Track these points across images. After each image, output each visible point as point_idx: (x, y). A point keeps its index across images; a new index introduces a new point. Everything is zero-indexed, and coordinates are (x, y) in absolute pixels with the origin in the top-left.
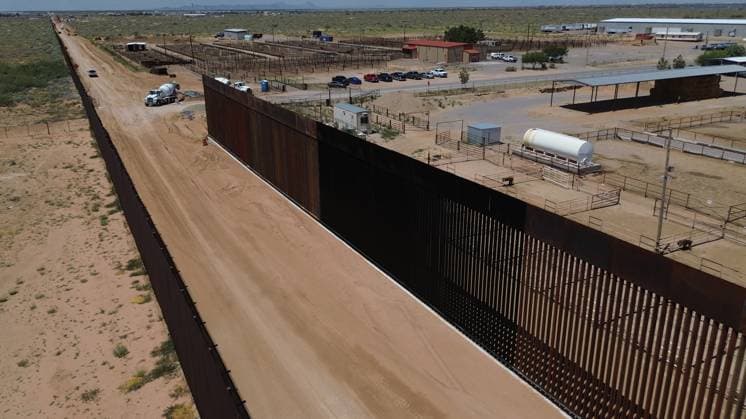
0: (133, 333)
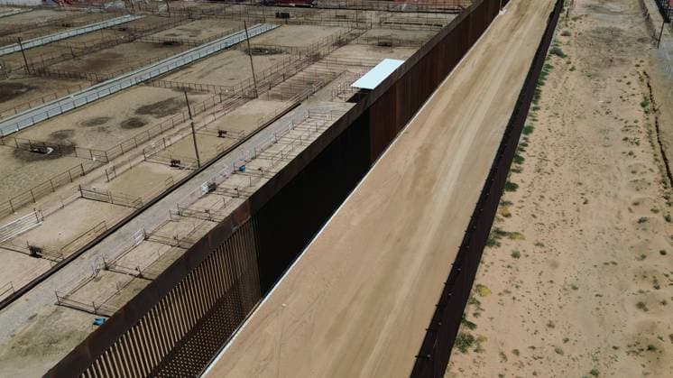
0: (503, 266)
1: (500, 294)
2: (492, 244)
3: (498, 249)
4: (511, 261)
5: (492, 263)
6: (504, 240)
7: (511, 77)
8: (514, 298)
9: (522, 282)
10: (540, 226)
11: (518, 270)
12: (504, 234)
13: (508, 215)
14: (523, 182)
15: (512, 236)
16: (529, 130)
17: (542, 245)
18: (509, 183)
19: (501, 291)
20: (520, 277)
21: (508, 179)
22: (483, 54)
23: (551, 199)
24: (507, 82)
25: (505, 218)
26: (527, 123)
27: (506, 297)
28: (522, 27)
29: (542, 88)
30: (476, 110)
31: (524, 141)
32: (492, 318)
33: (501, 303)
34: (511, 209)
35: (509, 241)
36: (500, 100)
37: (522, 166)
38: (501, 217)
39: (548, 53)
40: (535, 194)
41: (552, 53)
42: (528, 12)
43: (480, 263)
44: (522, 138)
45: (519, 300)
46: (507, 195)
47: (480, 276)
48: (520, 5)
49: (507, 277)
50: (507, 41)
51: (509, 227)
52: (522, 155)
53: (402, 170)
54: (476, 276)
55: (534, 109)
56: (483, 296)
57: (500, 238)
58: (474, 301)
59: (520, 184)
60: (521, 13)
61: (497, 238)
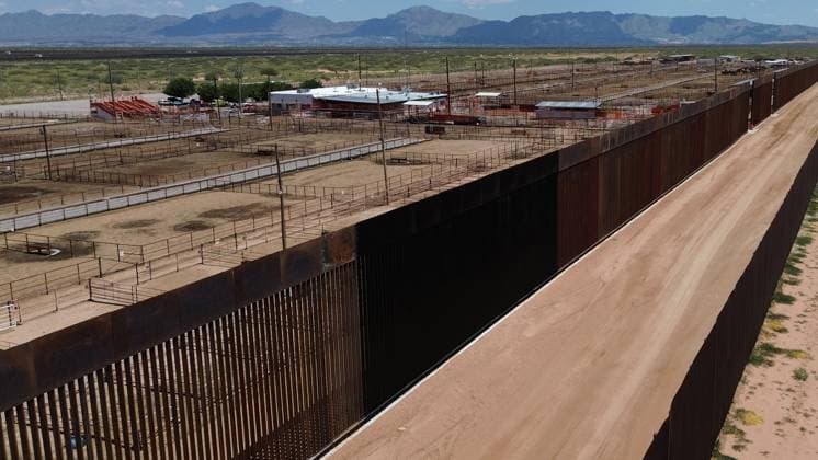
0: (779, 389)
1: (778, 423)
2: (759, 361)
3: (770, 369)
4: (793, 383)
5: (760, 385)
6: (778, 358)
7: (770, 190)
8: (802, 429)
9: (813, 410)
11: (805, 395)
12: (779, 351)
13: (783, 330)
14: (802, 295)
15: (791, 354)
16: (807, 241)
18: (780, 294)
19: (780, 419)
20: (809, 404)
21: (777, 290)
22: (728, 168)
24: (767, 194)
25: (776, 333)
26: (802, 233)
27: (787, 427)
28: (781, 147)
30: (721, 219)
31: (798, 252)
32: (766, 453)
33: (779, 434)
34: (785, 324)
35: (787, 360)
36: (756, 211)
37: (799, 278)
38: (771, 331)
42: (791, 132)
43: (740, 383)
44: (795, 249)
45: (811, 432)
46: (777, 308)
47: (742, 399)
48: (775, 126)
49: (788, 401)
50: (761, 156)
51: (784, 343)
52: (797, 265)
53: (607, 277)
54: (735, 398)
55: (810, 221)
56: (750, 424)
57: (771, 356)
58: (733, 430)
59: (797, 296)
60: (780, 133)
61: (766, 355)
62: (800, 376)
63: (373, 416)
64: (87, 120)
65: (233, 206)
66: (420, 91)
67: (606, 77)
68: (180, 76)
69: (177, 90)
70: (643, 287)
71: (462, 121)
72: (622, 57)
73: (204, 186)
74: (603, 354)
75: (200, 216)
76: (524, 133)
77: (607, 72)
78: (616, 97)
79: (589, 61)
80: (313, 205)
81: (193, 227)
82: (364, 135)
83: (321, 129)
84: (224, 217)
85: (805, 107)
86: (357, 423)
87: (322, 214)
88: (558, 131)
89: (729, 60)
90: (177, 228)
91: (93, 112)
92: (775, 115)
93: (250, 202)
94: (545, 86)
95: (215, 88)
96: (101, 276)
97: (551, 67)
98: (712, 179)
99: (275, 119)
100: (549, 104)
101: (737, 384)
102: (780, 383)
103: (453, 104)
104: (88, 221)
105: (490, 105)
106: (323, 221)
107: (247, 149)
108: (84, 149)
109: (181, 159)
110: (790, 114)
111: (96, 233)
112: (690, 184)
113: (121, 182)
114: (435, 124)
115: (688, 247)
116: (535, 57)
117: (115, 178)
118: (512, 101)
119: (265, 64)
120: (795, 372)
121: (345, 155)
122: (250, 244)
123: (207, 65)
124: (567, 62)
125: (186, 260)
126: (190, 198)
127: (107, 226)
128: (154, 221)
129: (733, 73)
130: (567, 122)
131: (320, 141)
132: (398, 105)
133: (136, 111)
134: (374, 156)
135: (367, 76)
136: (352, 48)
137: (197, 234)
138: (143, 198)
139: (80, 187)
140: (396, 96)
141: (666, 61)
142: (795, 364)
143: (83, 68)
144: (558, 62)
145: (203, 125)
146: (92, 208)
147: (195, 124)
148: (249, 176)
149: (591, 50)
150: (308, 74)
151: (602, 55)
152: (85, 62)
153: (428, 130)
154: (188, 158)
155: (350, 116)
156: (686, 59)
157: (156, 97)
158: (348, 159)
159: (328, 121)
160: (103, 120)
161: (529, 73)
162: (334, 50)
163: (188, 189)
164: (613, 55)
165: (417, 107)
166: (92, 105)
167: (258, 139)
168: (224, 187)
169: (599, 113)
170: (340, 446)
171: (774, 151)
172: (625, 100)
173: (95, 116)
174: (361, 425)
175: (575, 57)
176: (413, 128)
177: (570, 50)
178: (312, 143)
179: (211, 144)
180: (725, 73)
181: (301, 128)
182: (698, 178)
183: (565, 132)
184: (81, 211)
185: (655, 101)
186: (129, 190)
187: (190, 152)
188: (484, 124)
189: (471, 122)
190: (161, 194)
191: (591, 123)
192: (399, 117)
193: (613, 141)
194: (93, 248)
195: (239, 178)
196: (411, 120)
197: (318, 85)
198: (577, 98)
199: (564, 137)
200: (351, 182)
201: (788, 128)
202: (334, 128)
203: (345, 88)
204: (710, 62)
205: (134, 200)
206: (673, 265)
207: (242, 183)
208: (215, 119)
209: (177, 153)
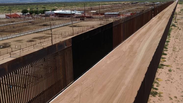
0: (166, 74)
1: (166, 81)
2: (160, 68)
3: (163, 69)
4: (168, 72)
5: (161, 73)
6: (164, 67)
7: (159, 31)
8: (171, 82)
9: (173, 78)
10: (177, 64)
11: (171, 75)
12: (164, 65)
14: (168, 53)
15: (167, 66)
16: (168, 42)
17: (179, 69)
18: (164, 53)
20: (172, 77)
22: (149, 26)
23: (179, 57)
25: (163, 62)
26: (167, 40)
27: (168, 82)
28: (161, 21)
29: (170, 33)
30: (149, 37)
32: (164, 87)
33: (166, 83)
34: (165, 60)
35: (167, 67)
36: (156, 35)
37: (167, 50)
38: (162, 61)
39: (171, 26)
40: (174, 56)
41: (172, 26)
42: (162, 18)
43: (157, 72)
44: (166, 43)
45: (173, 83)
46: (163, 56)
47: (157, 76)
48: (159, 17)
49: (168, 76)
50: (156, 24)
51: (166, 64)
52: (167, 47)
53: (124, 50)
54: (156, 76)
55: (169, 37)
56: (160, 81)
57: (163, 66)
58: (156, 82)
59: (168, 54)
60: (160, 18)
61: (162, 66)
62: (170, 71)
63: (75, 80)
64: (5, 19)
65: (39, 36)
66: (78, 11)
67: (119, 7)
68: (24, 9)
69: (24, 12)
70: (132, 52)
71: (88, 17)
72: (122, 3)
73: (32, 32)
74: (125, 67)
75: (32, 39)
76: (102, 20)
77: (119, 6)
78: (122, 11)
79: (115, 4)
80: (57, 36)
81: (31, 41)
82: (66, 21)
83: (57, 20)
84: (37, 39)
85: (165, 13)
86: (72, 82)
87: (59, 38)
88: (110, 19)
89: (147, 3)
90: (27, 41)
91: (6, 17)
92: (158, 15)
93: (43, 36)
94: (106, 9)
95: (33, 11)
96: (12, 52)
97: (107, 5)
98: (146, 29)
99: (47, 18)
100: (107, 13)
101: (156, 73)
102: (166, 72)
103: (86, 14)
104: (8, 40)
105: (94, 14)
106: (60, 39)
107: (41, 24)
108: (5, 25)
109: (26, 27)
110: (162, 14)
111: (10, 43)
112: (141, 30)
113: (14, 32)
114: (82, 18)
115: (142, 43)
116: (103, 3)
117: (13, 31)
118: (99, 13)
119: (43, 6)
120: (169, 70)
121: (63, 25)
122: (44, 44)
123: (30, 7)
124: (110, 4)
125: (30, 48)
126: (29, 35)
127: (12, 41)
128: (22, 40)
129: (148, 6)
130: (112, 17)
131: (57, 22)
132: (74, 14)
133: (16, 17)
134: (69, 25)
135: (66, 8)
136: (62, 2)
137: (32, 43)
138: (19, 35)
139: (5, 33)
140: (73, 12)
141: (132, 3)
142: (168, 68)
143: (3, 8)
144: (108, 4)
145: (31, 19)
146: (9, 37)
147: (29, 19)
148: (42, 30)
149: (115, 1)
150: (53, 8)
151: (118, 2)
152: (3, 6)
153: (81, 19)
154: (28, 26)
155: (63, 17)
156: (137, 3)
157: (20, 14)
158: (64, 26)
159: (58, 18)
160: (9, 19)
161: (102, 7)
162: (57, 3)
163: (29, 33)
164: (121, 2)
165: (78, 15)
166: (6, 15)
167: (43, 22)
168: (37, 33)
169: (119, 15)
170: (69, 87)
171: (159, 22)
172: (124, 12)
173: (6, 18)
174: (73, 82)
175: (112, 3)
176: (77, 19)
177: (111, 2)
178: (55, 23)
179: (33, 23)
180: (146, 6)
181: (52, 20)
182: (142, 28)
183: (111, 19)
184: (6, 38)
185: (131, 12)
186: (16, 34)
187: (28, 25)
188: (93, 18)
189: (90, 17)
190: (23, 34)
191: (117, 17)
192: (74, 17)
193: (124, 20)
194: (10, 46)
195: (40, 30)
196: (77, 17)
197: (55, 10)
198: (113, 12)
199: (111, 20)
200: (65, 31)
201: (162, 17)
202: (60, 20)
203: (61, 11)
204: (142, 3)
205: (17, 36)
206: (139, 47)
207: (41, 32)
208: (33, 18)
209: (26, 25)
